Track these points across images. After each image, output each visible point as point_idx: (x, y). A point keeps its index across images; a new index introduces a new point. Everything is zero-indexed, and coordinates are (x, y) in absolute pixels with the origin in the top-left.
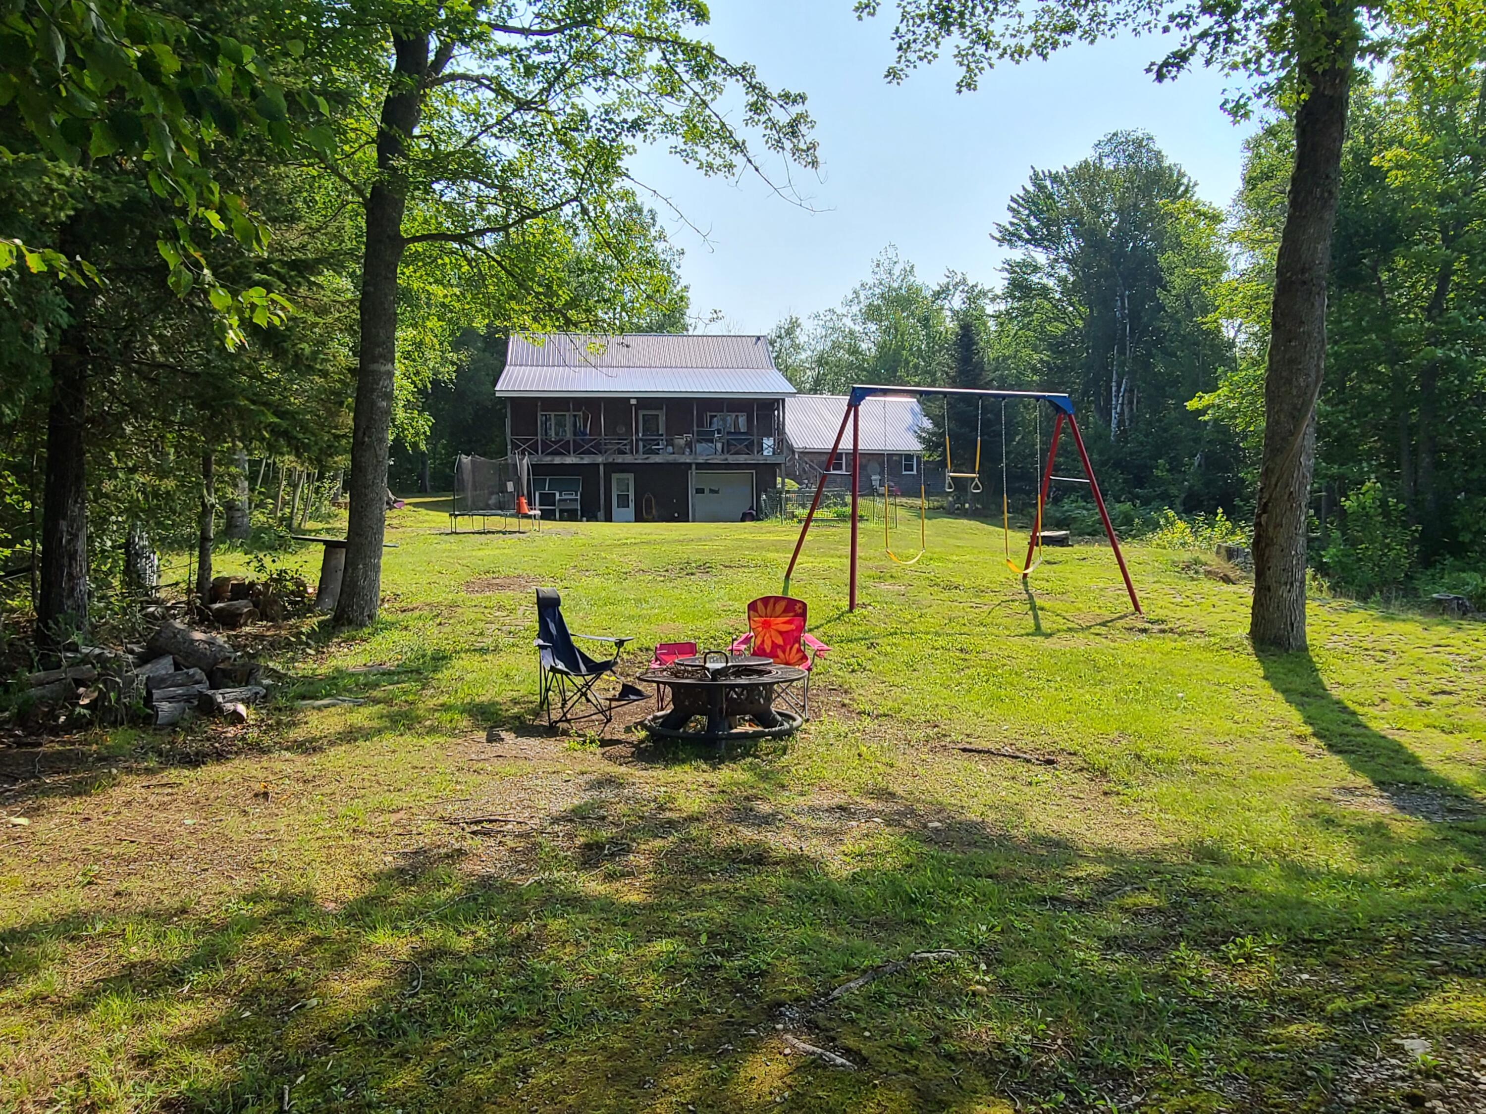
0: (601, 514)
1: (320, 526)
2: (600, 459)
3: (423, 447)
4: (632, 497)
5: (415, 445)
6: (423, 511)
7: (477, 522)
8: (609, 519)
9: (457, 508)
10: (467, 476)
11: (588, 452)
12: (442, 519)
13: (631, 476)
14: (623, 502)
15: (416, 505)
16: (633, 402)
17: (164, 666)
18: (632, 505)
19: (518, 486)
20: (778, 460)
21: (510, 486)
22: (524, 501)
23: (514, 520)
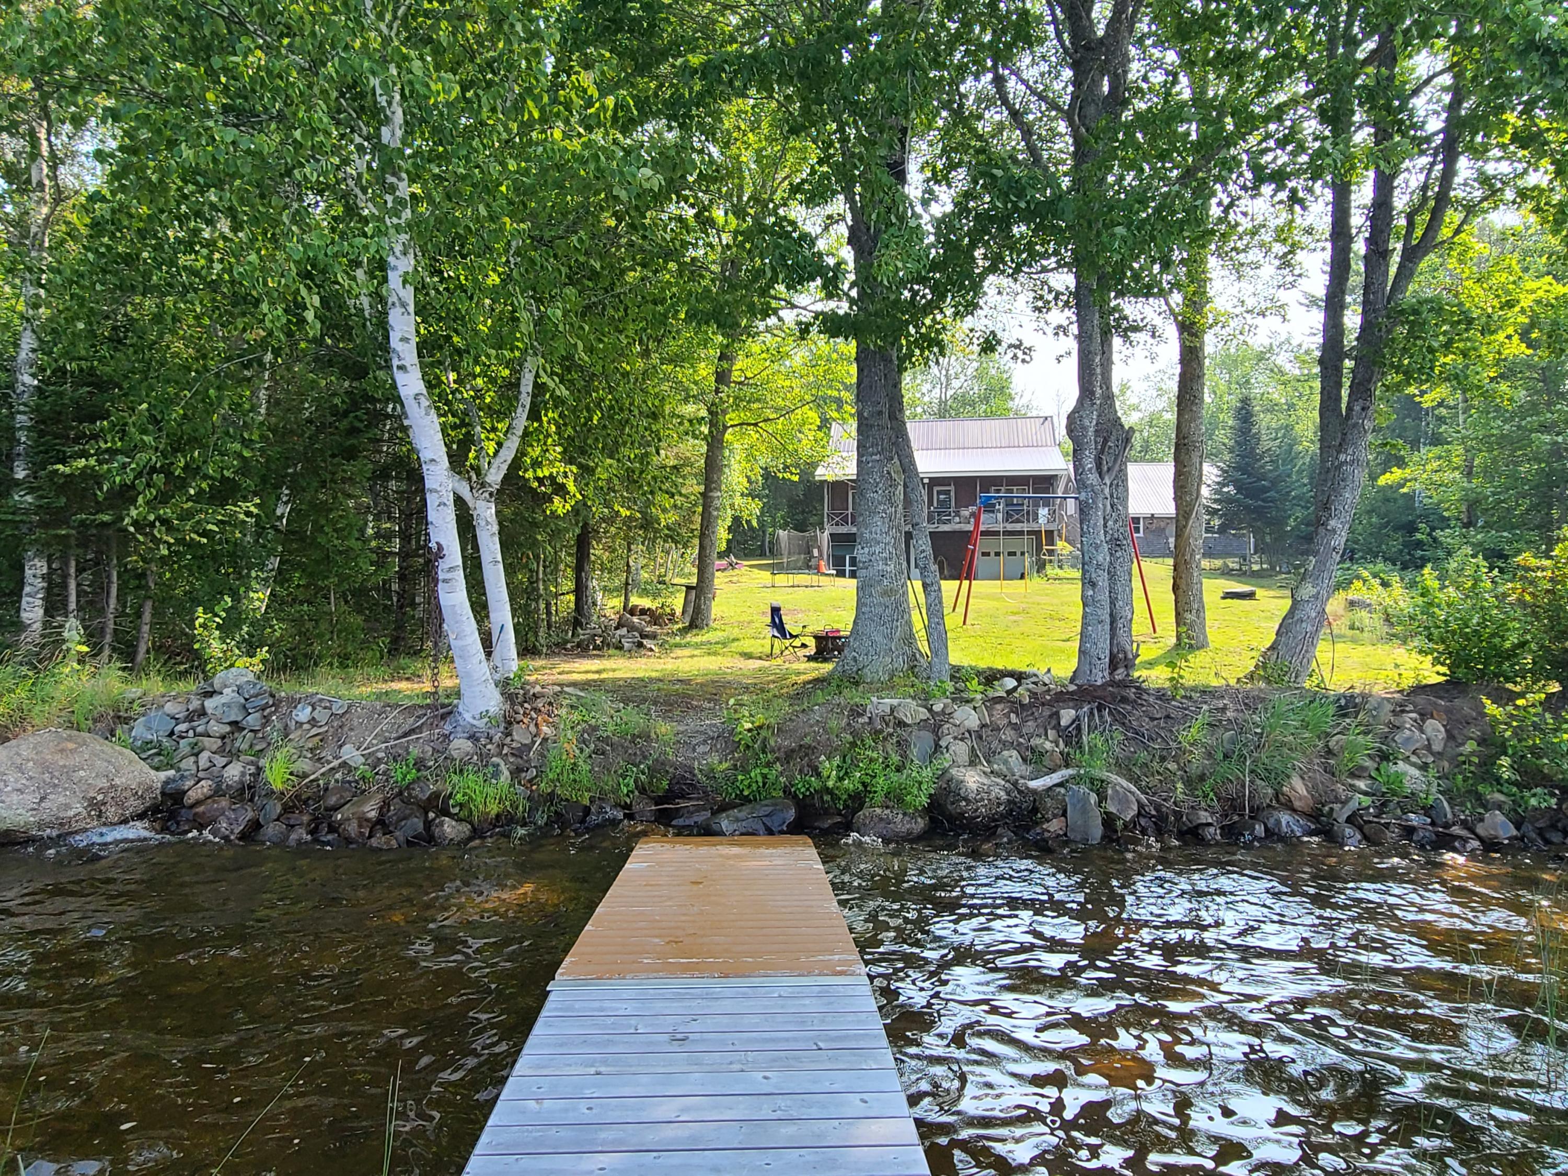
3: (755, 523)
5: (748, 522)
6: (756, 571)
7: (791, 579)
9: (776, 569)
10: (784, 545)
12: (766, 576)
15: (751, 566)
17: (624, 631)
19: (820, 552)
20: (1051, 527)
21: (816, 552)
22: (823, 563)
23: (815, 578)
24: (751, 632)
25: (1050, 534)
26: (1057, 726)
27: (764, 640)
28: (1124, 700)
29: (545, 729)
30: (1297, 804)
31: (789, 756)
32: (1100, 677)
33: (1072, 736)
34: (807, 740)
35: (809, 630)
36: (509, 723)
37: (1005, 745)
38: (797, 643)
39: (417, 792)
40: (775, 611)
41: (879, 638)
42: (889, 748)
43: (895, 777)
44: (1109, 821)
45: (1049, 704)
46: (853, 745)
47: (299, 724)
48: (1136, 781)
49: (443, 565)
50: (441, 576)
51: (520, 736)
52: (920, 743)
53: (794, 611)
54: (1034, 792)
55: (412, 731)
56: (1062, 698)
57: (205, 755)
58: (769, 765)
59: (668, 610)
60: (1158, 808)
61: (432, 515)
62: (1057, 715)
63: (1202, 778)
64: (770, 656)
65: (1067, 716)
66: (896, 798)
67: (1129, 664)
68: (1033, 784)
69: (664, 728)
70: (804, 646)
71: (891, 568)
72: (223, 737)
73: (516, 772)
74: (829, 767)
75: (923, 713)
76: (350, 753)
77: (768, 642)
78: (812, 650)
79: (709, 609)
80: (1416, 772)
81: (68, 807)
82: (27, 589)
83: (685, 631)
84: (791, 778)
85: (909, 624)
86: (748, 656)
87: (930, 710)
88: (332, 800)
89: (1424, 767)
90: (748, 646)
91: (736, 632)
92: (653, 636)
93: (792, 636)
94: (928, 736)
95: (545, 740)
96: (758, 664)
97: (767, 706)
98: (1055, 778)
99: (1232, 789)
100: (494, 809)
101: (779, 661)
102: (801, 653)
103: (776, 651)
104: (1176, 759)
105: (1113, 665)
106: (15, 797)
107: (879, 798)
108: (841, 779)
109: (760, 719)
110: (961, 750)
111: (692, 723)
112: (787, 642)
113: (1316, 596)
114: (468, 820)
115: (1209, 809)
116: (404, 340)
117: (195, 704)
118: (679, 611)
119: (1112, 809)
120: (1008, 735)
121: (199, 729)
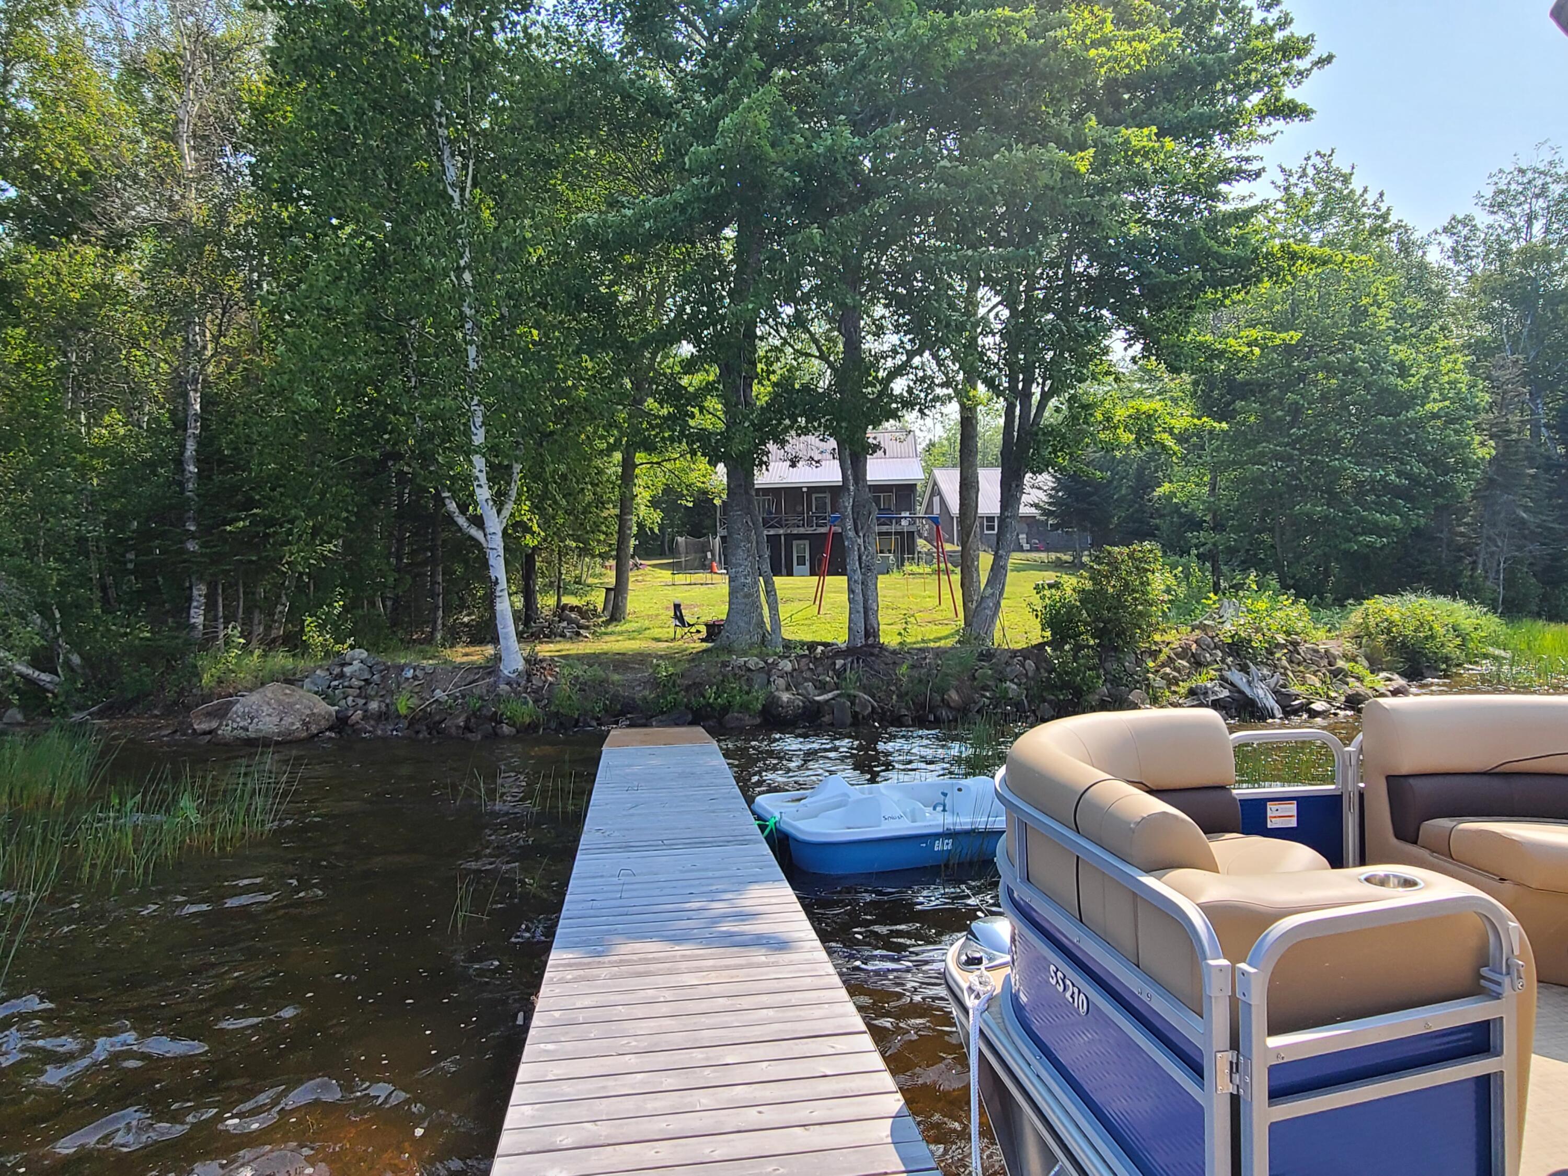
0: (784, 571)
1: (596, 581)
2: (781, 531)
3: (656, 531)
4: (807, 557)
5: (651, 529)
6: (658, 571)
7: (689, 578)
8: (790, 574)
9: (676, 568)
10: (682, 549)
11: (772, 527)
12: (666, 575)
13: (807, 542)
14: (801, 562)
15: (654, 566)
16: (805, 490)
17: (565, 624)
18: (808, 563)
19: (713, 555)
20: (913, 529)
21: (709, 555)
22: (715, 564)
23: (709, 576)
24: (659, 623)
25: (911, 534)
26: (834, 670)
27: (669, 629)
28: (872, 654)
29: (549, 678)
30: (952, 704)
31: (688, 688)
32: (860, 642)
33: (839, 674)
34: (698, 680)
35: (703, 619)
36: (529, 675)
37: (806, 680)
38: (693, 630)
39: (484, 711)
40: (677, 607)
41: (742, 624)
42: (743, 683)
43: (745, 697)
44: (855, 715)
45: (831, 657)
46: (723, 681)
47: (407, 679)
48: (873, 697)
49: (499, 588)
50: (498, 594)
51: (536, 681)
52: (759, 679)
53: (690, 606)
54: (818, 702)
55: (474, 681)
56: (839, 653)
57: (350, 699)
58: (677, 693)
59: (592, 607)
60: (882, 708)
61: (492, 562)
62: (835, 664)
63: (907, 694)
64: (674, 639)
65: (839, 663)
66: (745, 707)
67: (876, 635)
68: (817, 698)
69: (616, 677)
70: (698, 632)
71: (749, 581)
72: (360, 688)
73: (536, 701)
74: (710, 692)
75: (762, 664)
76: (439, 694)
77: (672, 630)
78: (704, 634)
79: (625, 605)
80: (1015, 687)
81: (293, 724)
82: (195, 604)
83: (607, 623)
84: (689, 700)
85: (761, 615)
86: (658, 640)
87: (766, 662)
88: (437, 718)
89: (1019, 685)
90: (657, 632)
91: (647, 623)
92: (587, 628)
93: (689, 625)
94: (764, 676)
95: (551, 684)
96: (665, 645)
97: (674, 666)
98: (830, 695)
99: (921, 698)
100: (527, 720)
101: (680, 642)
102: (696, 637)
103: (678, 636)
104: (895, 684)
105: (867, 635)
106: (268, 719)
107: (736, 708)
108: (716, 699)
109: (671, 670)
110: (781, 682)
111: (630, 676)
112: (686, 630)
113: (993, 594)
114: (513, 726)
115: (908, 709)
116: (481, 471)
117: (337, 670)
118: (600, 607)
119: (857, 709)
120: (807, 674)
121: (346, 684)
